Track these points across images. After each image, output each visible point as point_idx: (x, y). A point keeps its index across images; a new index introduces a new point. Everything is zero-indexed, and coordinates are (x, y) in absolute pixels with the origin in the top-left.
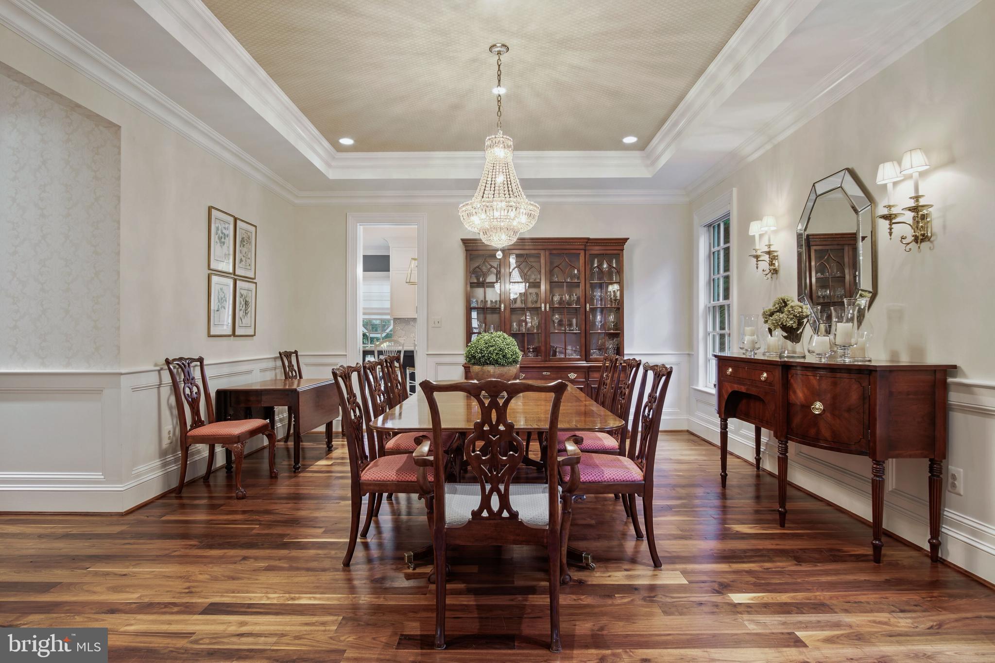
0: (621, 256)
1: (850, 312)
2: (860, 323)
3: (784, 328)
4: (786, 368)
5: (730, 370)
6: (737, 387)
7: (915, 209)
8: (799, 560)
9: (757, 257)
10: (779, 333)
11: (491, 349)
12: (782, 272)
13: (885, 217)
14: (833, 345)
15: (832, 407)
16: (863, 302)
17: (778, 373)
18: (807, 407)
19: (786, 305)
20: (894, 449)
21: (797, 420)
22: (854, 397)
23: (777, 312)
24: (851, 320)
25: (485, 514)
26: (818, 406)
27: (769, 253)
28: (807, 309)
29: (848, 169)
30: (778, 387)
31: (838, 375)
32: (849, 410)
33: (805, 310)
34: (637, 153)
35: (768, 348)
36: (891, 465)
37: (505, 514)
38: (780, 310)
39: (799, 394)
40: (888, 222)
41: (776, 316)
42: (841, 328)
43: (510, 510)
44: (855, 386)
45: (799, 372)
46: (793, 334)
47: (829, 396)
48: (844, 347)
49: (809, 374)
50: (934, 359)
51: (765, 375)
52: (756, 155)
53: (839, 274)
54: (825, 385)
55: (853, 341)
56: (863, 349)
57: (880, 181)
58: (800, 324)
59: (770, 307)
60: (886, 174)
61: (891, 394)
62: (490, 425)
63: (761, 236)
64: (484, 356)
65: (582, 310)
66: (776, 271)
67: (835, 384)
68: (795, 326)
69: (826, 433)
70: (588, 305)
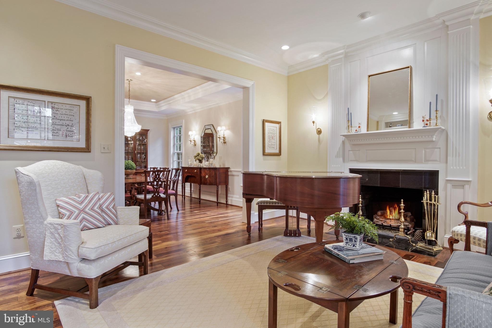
0: (147, 135)
1: (213, 157)
2: (214, 159)
3: (199, 160)
4: (200, 169)
5: (186, 170)
6: (188, 174)
7: (224, 137)
8: (204, 207)
9: (191, 141)
10: (198, 161)
11: (129, 165)
12: (197, 145)
13: (219, 138)
14: (209, 164)
15: (209, 176)
16: (215, 155)
17: (199, 170)
18: (205, 177)
19: (199, 155)
20: (220, 183)
21: (203, 180)
22: (213, 174)
23: (197, 156)
24: (213, 158)
25: (154, 196)
26: (207, 176)
27: (194, 140)
28: (203, 155)
29: (212, 125)
30: (199, 173)
31: (211, 170)
32: (212, 177)
33: (203, 156)
34: (154, 103)
35: (194, 165)
36: (220, 186)
37: (158, 196)
38: (198, 156)
39: (203, 174)
40: (219, 139)
41: (197, 157)
42: (211, 160)
43: (159, 195)
44: (214, 172)
45: (203, 170)
46: (200, 161)
47: (209, 174)
48: (211, 164)
49: (205, 170)
50: (226, 166)
51: (196, 171)
52: (190, 113)
53: (208, 145)
54: (208, 172)
55: (213, 163)
56: (215, 165)
57: (218, 130)
58: (202, 159)
59: (196, 155)
60: (219, 129)
61: (219, 173)
62: (157, 178)
63: (192, 135)
64: (127, 167)
65: (134, 153)
66: (195, 145)
67: (210, 172)
68: (201, 159)
69: (208, 182)
70: (136, 151)
